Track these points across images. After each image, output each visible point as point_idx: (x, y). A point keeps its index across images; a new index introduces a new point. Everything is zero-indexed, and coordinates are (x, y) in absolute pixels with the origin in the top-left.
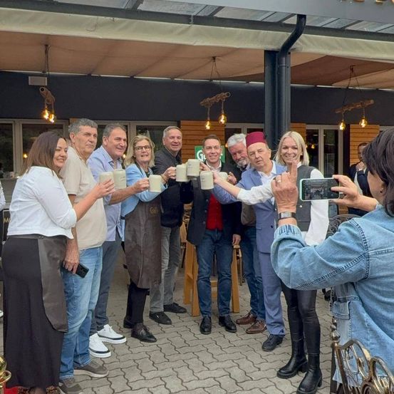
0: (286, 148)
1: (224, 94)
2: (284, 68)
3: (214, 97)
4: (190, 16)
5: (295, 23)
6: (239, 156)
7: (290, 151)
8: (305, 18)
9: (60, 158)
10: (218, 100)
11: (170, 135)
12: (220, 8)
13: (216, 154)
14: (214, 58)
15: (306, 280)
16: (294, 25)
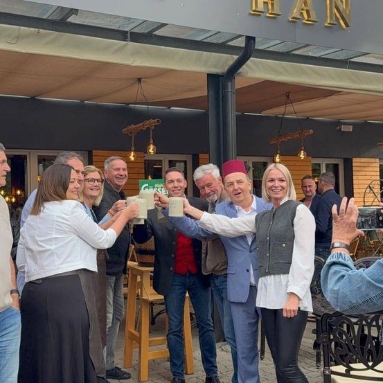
0: (272, 180)
1: (153, 121)
2: (230, 94)
3: (141, 124)
4: (126, 32)
5: (243, 45)
6: (207, 190)
7: (277, 183)
8: (254, 40)
9: (74, 190)
10: (146, 127)
11: (114, 168)
12: (163, 25)
13: (179, 188)
14: (139, 80)
15: (354, 301)
16: (242, 48)
